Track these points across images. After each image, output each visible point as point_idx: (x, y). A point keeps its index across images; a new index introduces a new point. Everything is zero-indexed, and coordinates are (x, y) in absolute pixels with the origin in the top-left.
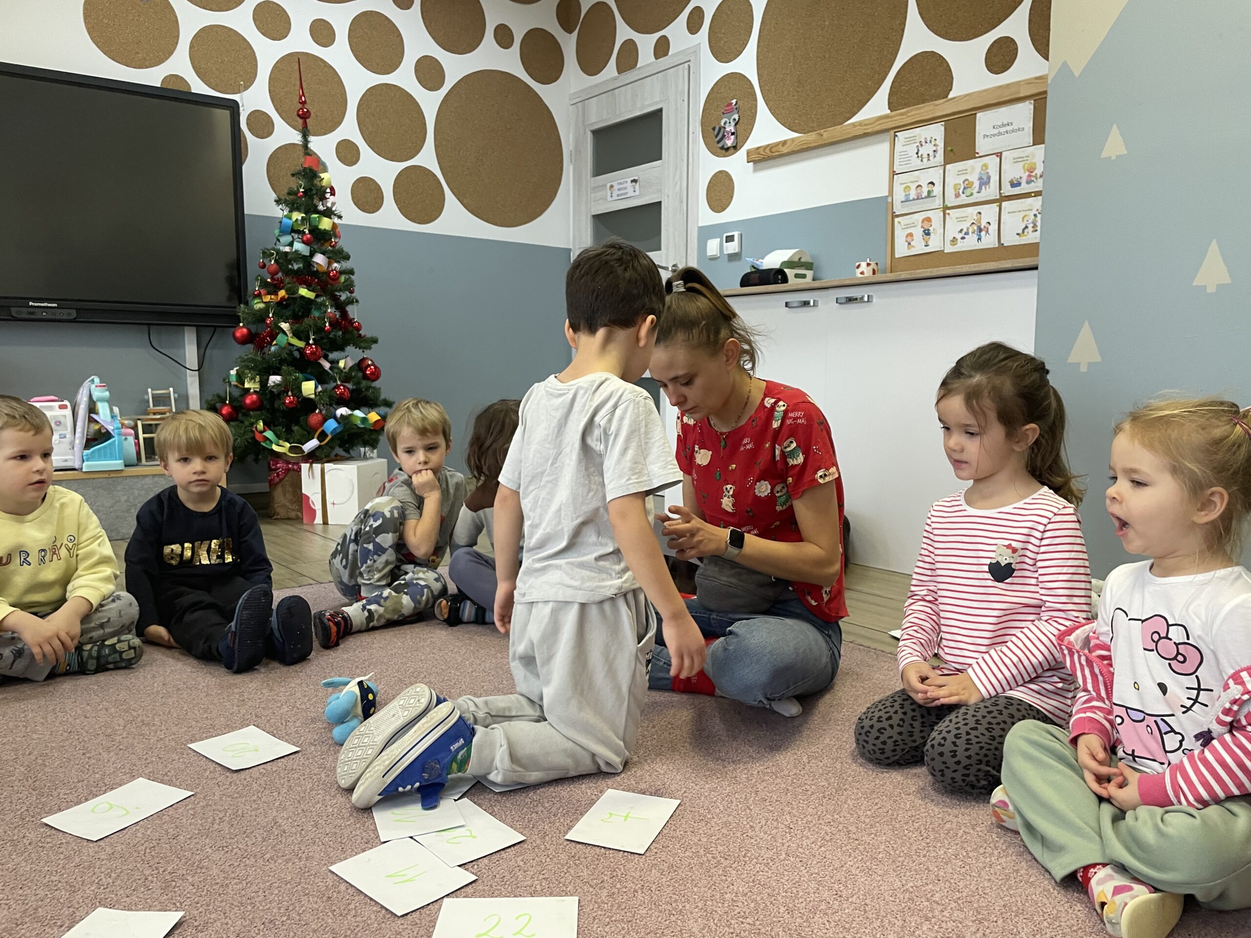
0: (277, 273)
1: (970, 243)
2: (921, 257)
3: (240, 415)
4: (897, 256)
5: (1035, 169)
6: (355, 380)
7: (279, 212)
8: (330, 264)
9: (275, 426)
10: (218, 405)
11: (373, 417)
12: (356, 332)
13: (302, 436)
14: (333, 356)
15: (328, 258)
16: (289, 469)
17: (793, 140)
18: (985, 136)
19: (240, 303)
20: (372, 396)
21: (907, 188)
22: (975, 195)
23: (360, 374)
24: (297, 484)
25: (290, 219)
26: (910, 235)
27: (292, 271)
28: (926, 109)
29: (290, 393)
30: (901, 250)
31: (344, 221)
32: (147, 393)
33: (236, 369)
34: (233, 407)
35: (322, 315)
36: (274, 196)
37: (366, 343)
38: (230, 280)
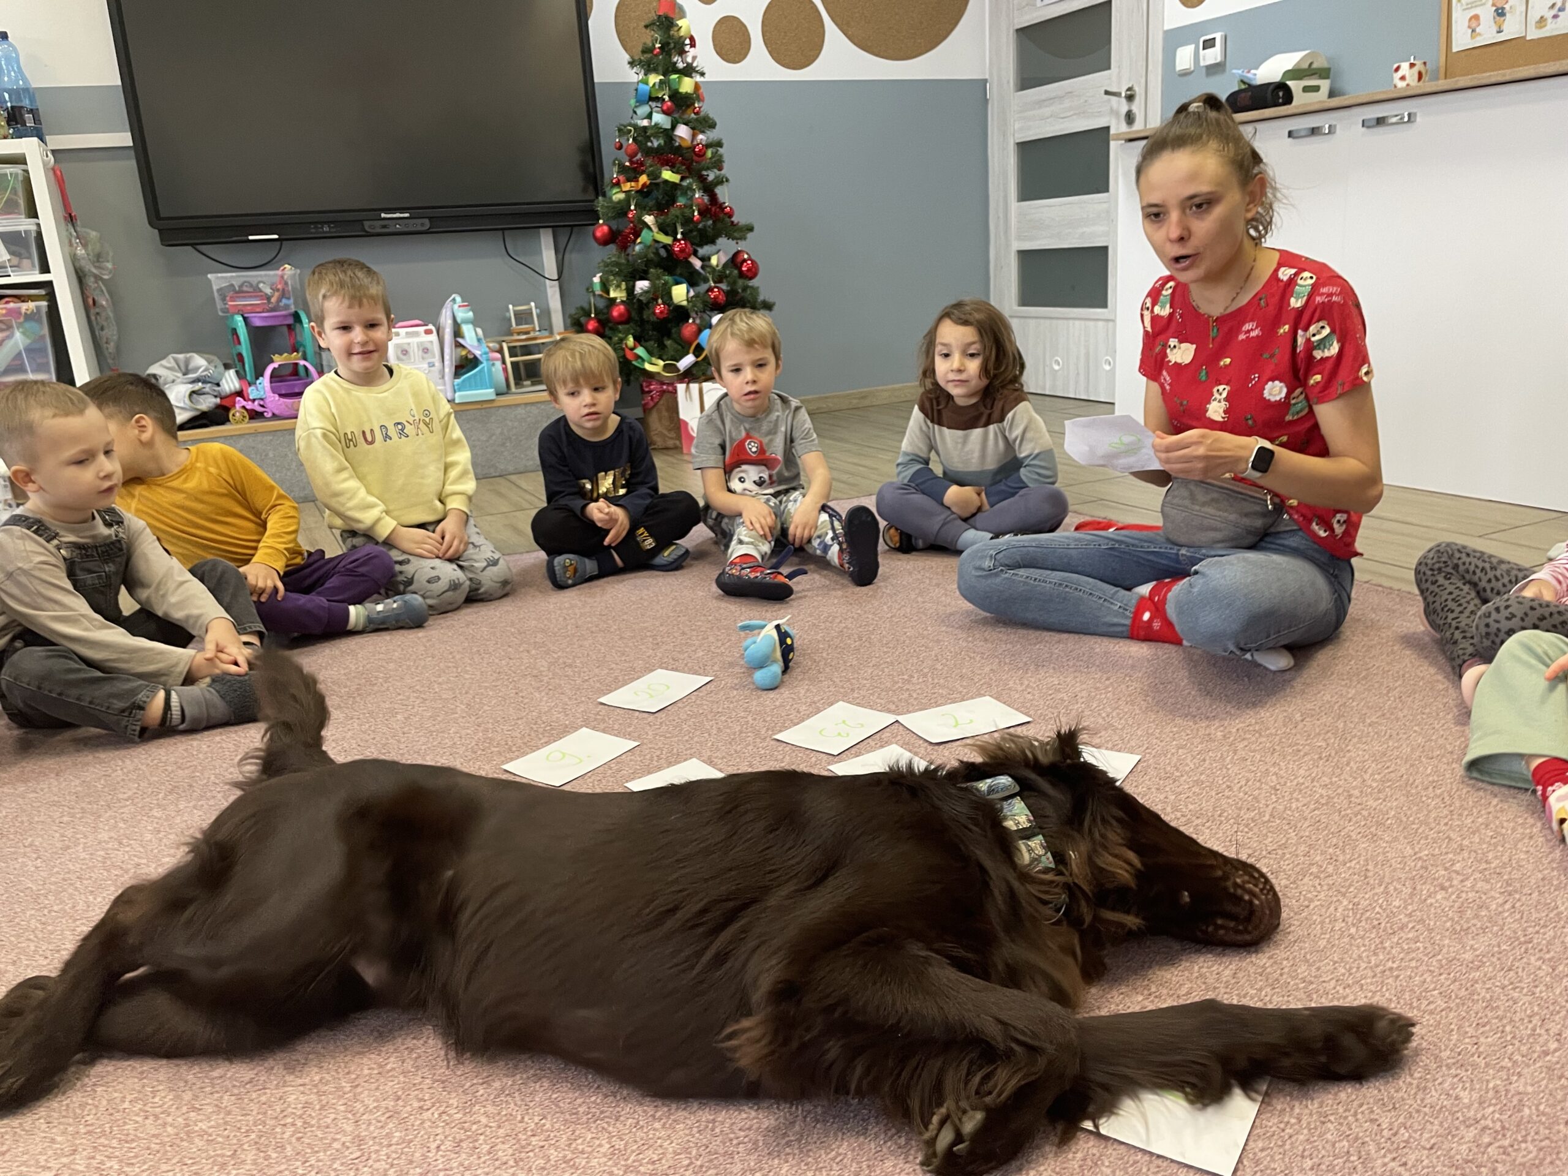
0: (636, 155)
2: (1494, 48)
3: (606, 329)
4: (1455, 48)
6: (730, 279)
7: (633, 76)
8: (694, 136)
9: (646, 341)
10: (583, 320)
12: (727, 219)
13: (677, 351)
14: (702, 251)
15: (693, 129)
16: (663, 392)
19: (597, 195)
20: (750, 298)
23: (736, 272)
24: (674, 408)
25: (647, 83)
26: (1476, 17)
27: (651, 149)
29: (660, 301)
30: (1462, 40)
31: (707, 78)
32: (508, 310)
33: (599, 275)
34: (599, 321)
35: (689, 202)
36: (627, 57)
37: (739, 232)
38: (583, 167)
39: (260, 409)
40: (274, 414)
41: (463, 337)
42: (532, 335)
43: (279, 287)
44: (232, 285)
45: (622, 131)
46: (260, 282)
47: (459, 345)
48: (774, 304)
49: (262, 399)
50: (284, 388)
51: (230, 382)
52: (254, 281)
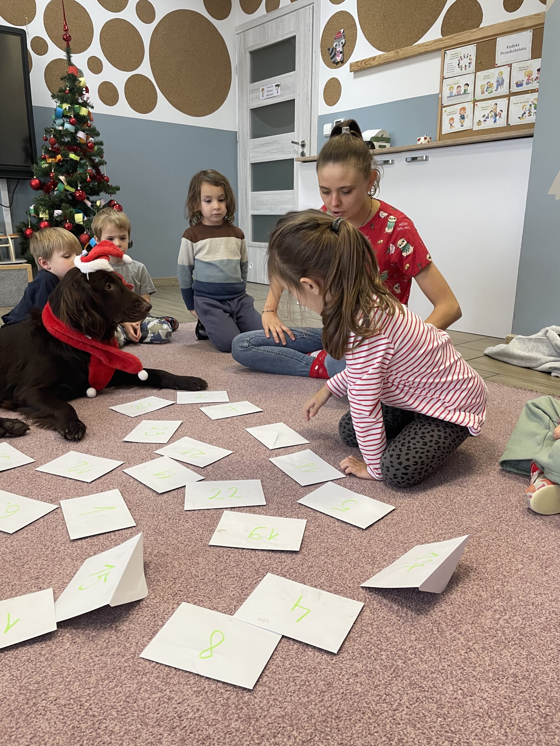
0: (55, 144)
1: (490, 124)
2: (459, 133)
4: (443, 133)
7: (54, 104)
8: (87, 138)
10: (24, 229)
12: (106, 183)
14: (92, 198)
15: (87, 134)
17: (380, 56)
18: (501, 53)
19: (33, 164)
21: (452, 88)
25: (62, 108)
27: (64, 142)
28: (466, 35)
29: (68, 221)
31: (95, 110)
35: (85, 172)
36: (50, 94)
37: (112, 190)
38: (25, 150)
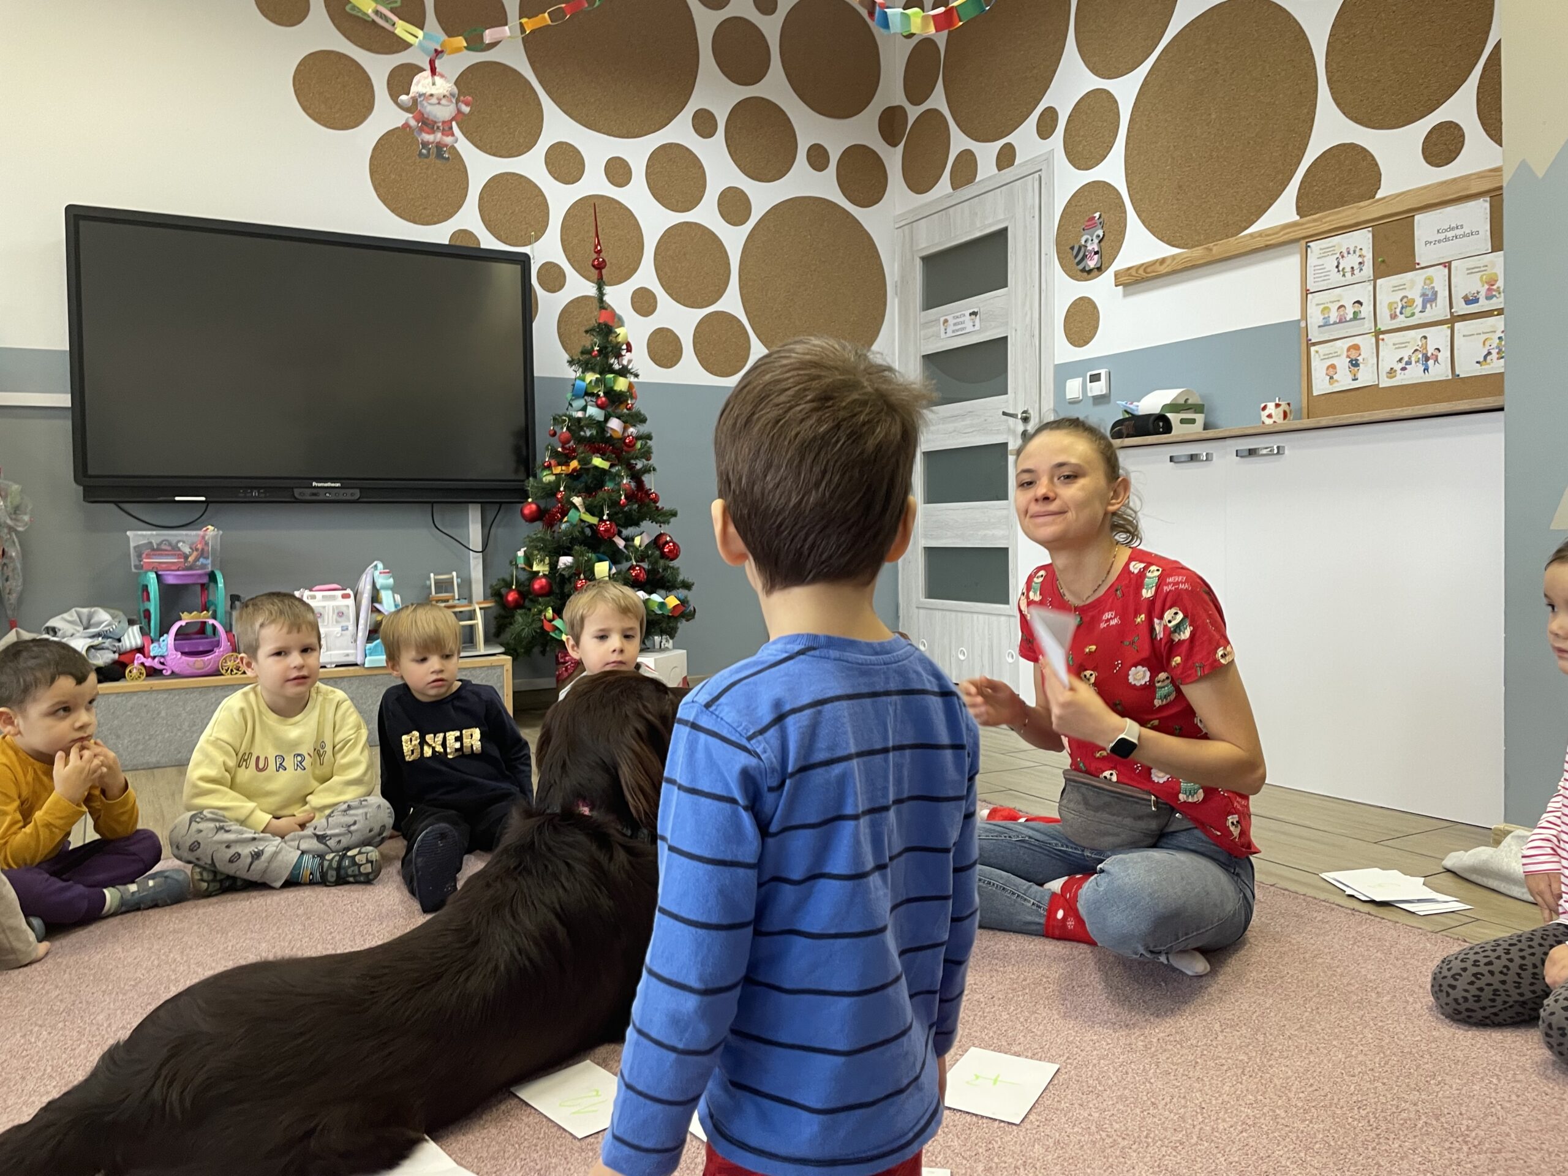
0: (569, 442)
1: (1415, 375)
2: (1349, 394)
3: (527, 601)
4: (1316, 393)
5: (1496, 281)
6: (652, 559)
7: (571, 373)
8: (625, 429)
10: (504, 591)
11: (672, 601)
12: (652, 504)
14: (626, 532)
15: (624, 422)
17: (1174, 257)
18: (1426, 243)
19: (528, 476)
20: (670, 578)
21: (1326, 309)
22: (1418, 315)
23: (657, 553)
25: (584, 380)
26: (1333, 366)
27: (584, 438)
28: (1349, 212)
29: (582, 576)
30: (1321, 385)
31: (641, 379)
32: (429, 578)
33: (523, 550)
34: (520, 593)
35: (616, 487)
36: (566, 357)
37: (663, 516)
38: (517, 450)
39: (161, 667)
40: (173, 672)
41: (380, 603)
42: (451, 603)
43: (199, 546)
44: (151, 543)
45: (557, 420)
46: (179, 541)
47: (375, 610)
48: (693, 584)
49: (163, 656)
50: (188, 646)
51: (132, 637)
52: (174, 540)
